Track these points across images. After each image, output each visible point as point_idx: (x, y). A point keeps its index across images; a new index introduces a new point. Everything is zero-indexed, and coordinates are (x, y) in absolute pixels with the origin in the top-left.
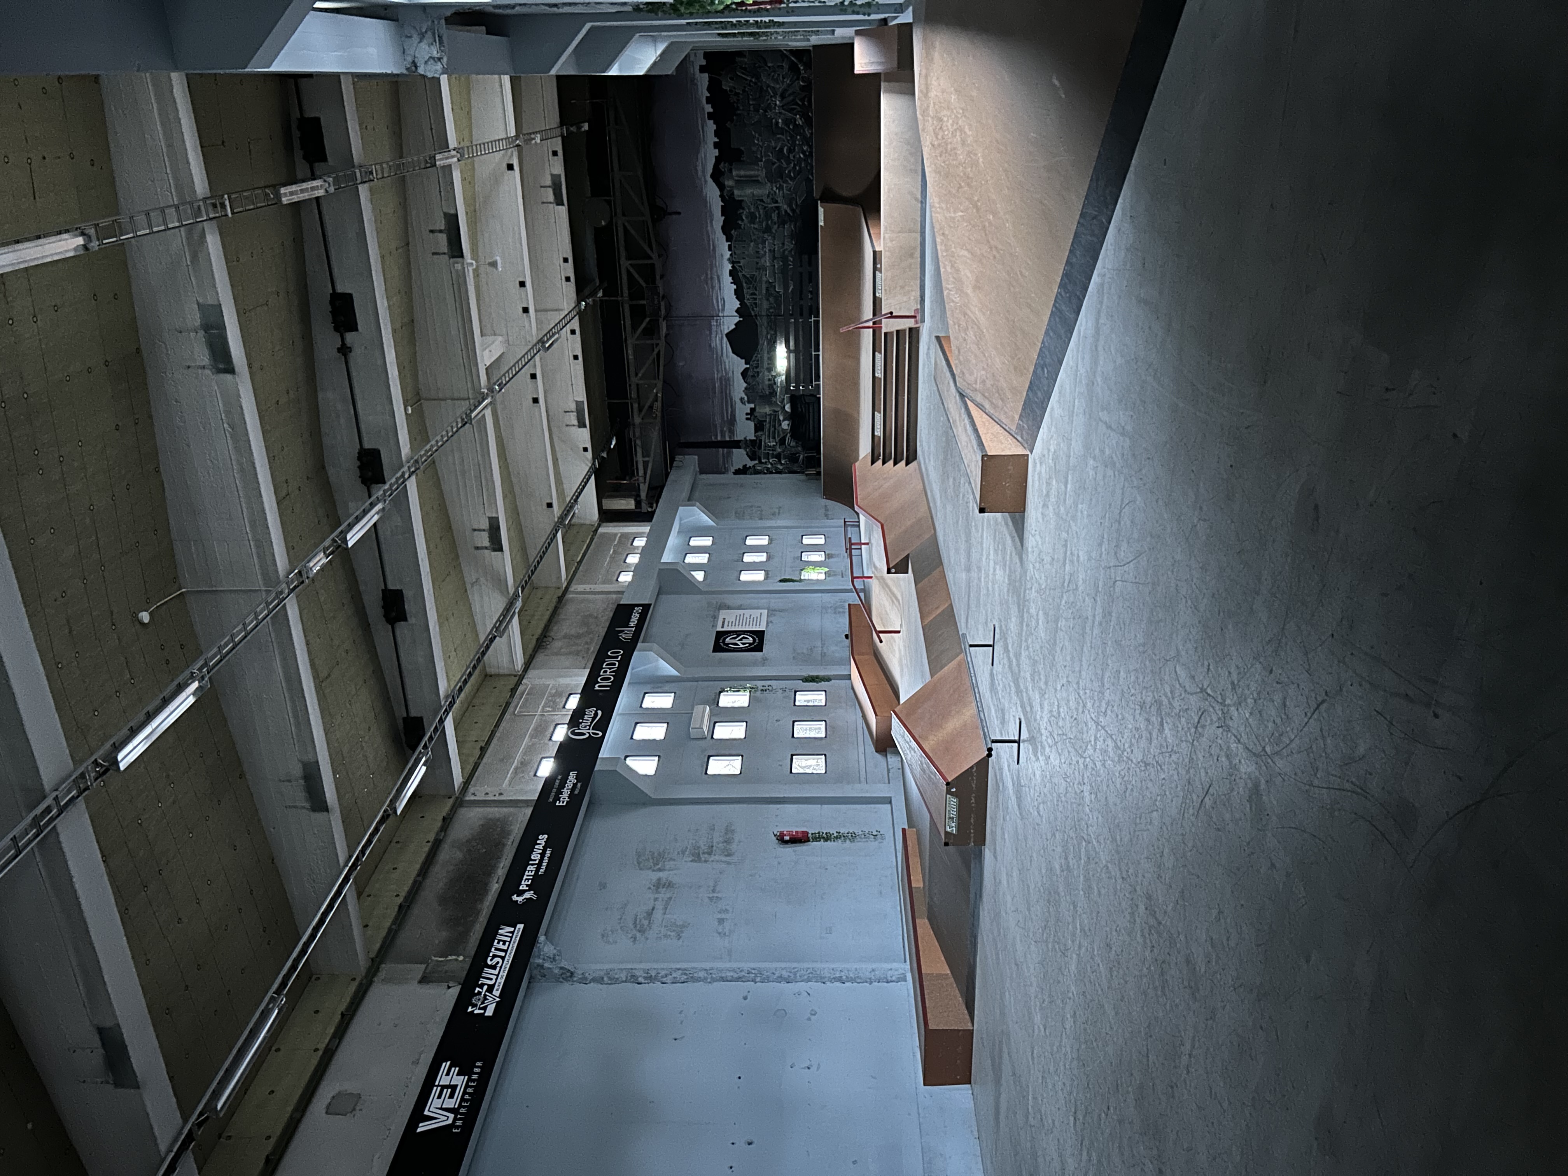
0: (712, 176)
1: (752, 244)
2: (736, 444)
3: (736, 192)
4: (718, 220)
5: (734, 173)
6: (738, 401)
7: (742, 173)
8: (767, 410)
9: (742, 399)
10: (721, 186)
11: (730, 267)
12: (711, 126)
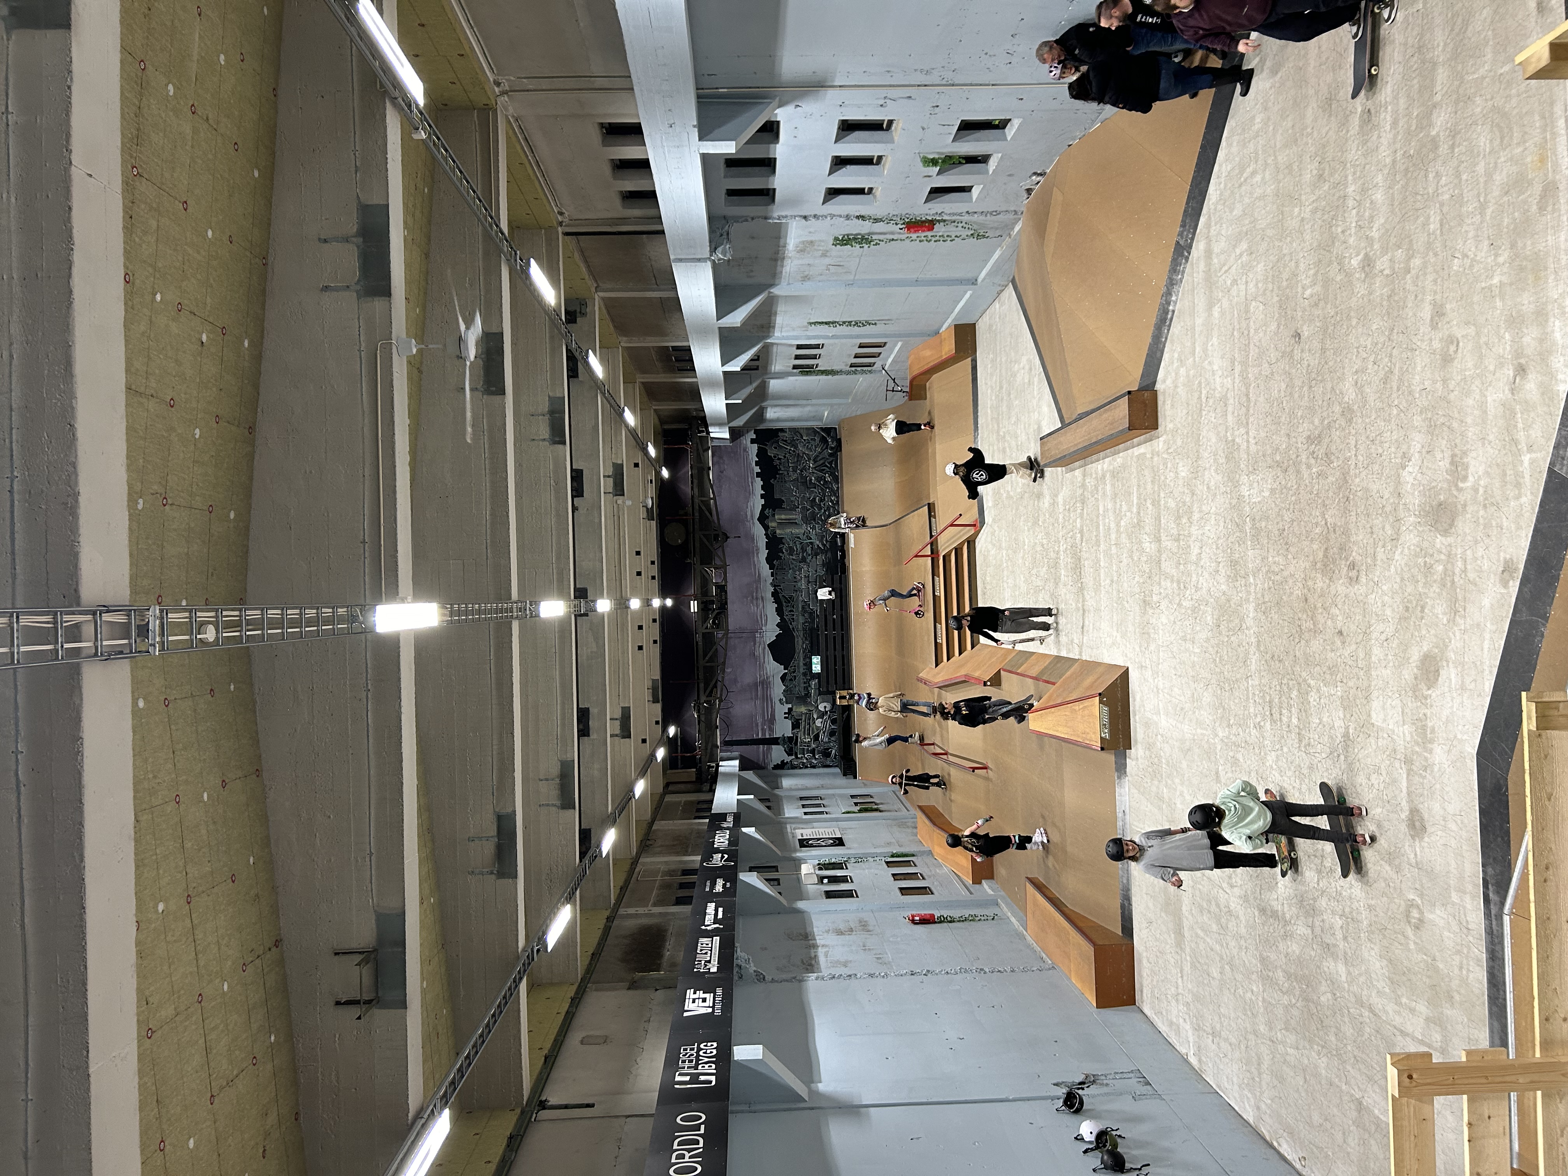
0: (758, 519)
1: (790, 571)
2: (775, 741)
3: (778, 532)
4: (764, 553)
5: (776, 517)
6: (778, 703)
7: (783, 517)
8: (803, 709)
9: (781, 700)
10: (766, 528)
11: (772, 589)
12: (759, 482)
